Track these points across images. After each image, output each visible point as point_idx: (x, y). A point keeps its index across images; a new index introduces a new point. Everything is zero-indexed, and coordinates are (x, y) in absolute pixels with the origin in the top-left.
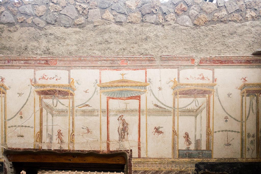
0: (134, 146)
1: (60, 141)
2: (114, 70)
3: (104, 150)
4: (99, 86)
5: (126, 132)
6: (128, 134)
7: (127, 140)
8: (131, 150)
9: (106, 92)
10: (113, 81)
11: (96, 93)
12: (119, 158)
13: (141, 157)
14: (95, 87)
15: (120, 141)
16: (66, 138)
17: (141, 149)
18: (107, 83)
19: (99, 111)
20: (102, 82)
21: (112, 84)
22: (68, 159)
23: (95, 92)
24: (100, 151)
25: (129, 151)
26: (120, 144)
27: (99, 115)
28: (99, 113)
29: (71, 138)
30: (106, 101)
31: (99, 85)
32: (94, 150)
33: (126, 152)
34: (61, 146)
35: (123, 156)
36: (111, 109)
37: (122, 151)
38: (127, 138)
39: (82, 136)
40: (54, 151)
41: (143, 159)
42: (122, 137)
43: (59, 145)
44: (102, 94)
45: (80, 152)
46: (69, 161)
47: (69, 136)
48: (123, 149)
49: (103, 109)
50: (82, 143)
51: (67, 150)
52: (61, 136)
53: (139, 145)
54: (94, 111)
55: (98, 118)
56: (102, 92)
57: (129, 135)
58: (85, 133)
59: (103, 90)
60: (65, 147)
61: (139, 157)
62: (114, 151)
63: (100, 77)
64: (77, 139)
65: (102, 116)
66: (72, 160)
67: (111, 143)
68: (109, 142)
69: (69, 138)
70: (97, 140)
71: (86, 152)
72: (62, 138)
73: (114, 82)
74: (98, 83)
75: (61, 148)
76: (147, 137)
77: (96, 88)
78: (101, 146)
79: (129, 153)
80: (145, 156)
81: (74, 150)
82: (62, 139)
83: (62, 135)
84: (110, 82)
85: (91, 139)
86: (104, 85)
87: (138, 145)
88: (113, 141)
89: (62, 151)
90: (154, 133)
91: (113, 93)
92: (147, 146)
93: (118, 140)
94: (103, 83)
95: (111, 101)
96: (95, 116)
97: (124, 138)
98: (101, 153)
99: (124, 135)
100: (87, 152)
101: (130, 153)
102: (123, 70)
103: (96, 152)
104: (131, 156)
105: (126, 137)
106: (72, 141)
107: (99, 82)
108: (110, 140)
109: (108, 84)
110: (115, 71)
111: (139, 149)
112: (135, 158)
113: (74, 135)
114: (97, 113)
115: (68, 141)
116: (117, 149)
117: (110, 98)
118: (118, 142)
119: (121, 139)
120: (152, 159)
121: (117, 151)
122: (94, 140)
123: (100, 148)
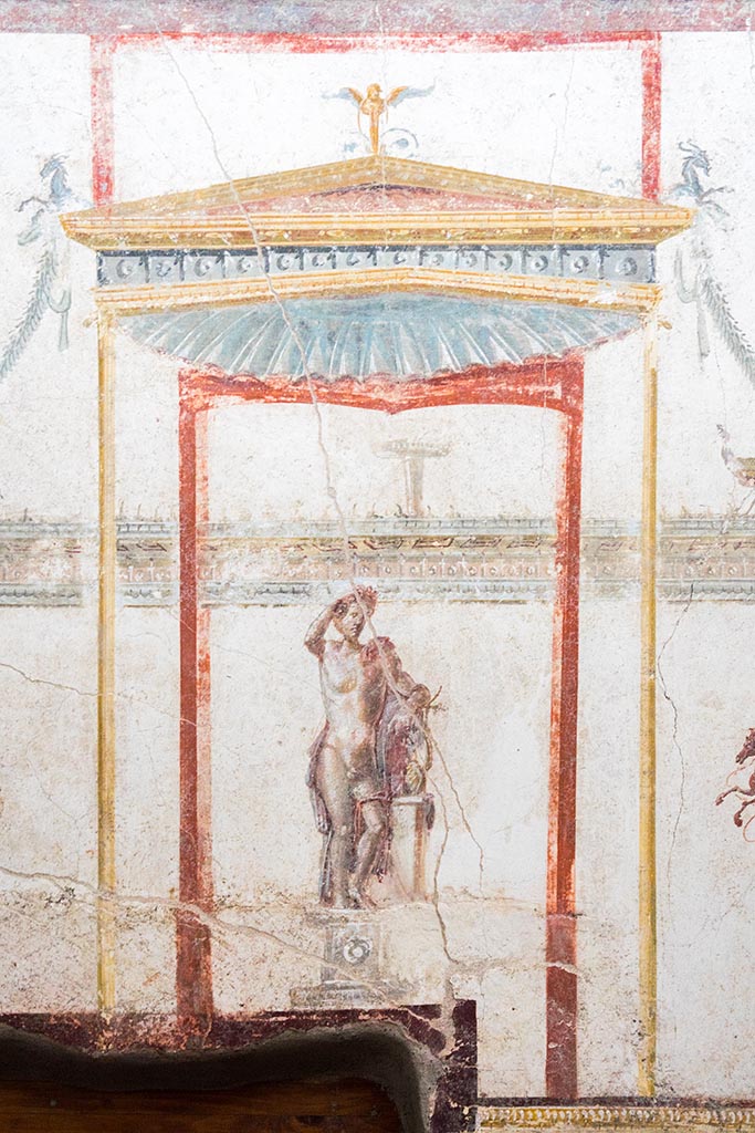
0: (501, 955)
2: (270, 37)
3: (139, 1008)
4: (83, 238)
5: (407, 792)
6: (426, 816)
7: (416, 891)
8: (466, 1014)
9: (174, 309)
10: (250, 182)
11: (49, 321)
12: (316, 1105)
13: (583, 1092)
14: (37, 248)
15: (339, 900)
17: (587, 995)
18: (181, 202)
19: (89, 547)
20: (125, 191)
21: (252, 221)
23: (34, 314)
24: (94, 1023)
25: (444, 1025)
26: (329, 937)
27: (90, 596)
28: (88, 567)
30: (173, 418)
31: (83, 225)
32: (17, 1009)
33: (400, 1031)
35: (369, 1084)
36: (233, 517)
37: (351, 1015)
38: (418, 869)
41: (603, 1113)
42: (363, 849)
44: (120, 341)
48: (370, 996)
49: (131, 515)
53: (560, 945)
54: (23, 546)
55: (73, 630)
56: (125, 313)
57: (437, 833)
59: (135, 287)
61: (562, 1087)
62: (263, 1024)
63: (102, 127)
65: (116, 601)
67: (224, 927)
68: (208, 909)
70: (56, 893)
73: (265, 190)
74: (71, 206)
76: (652, 854)
77: (49, 264)
78: (106, 969)
79: (436, 1041)
80: (632, 1081)
84: (219, 196)
86: (145, 224)
87: (551, 953)
88: (249, 899)
90: (734, 802)
91: (257, 321)
92: (652, 953)
93: (315, 887)
94: (137, 207)
95: (228, 419)
96: (42, 599)
97: (379, 864)
98: (105, 1046)
99: (387, 830)
101: (451, 1046)
102: (379, 39)
103: (45, 1038)
104: (462, 1081)
105: (403, 848)
107: (88, 194)
108: (220, 890)
109: (194, 218)
110: (282, 62)
111: (562, 990)
112: (506, 1102)
114: (58, 570)
116: (292, 993)
117: (219, 384)
118: (313, 920)
119: (353, 879)
120: (707, 1115)
121: (297, 1020)
122: (27, 885)
123: (101, 985)
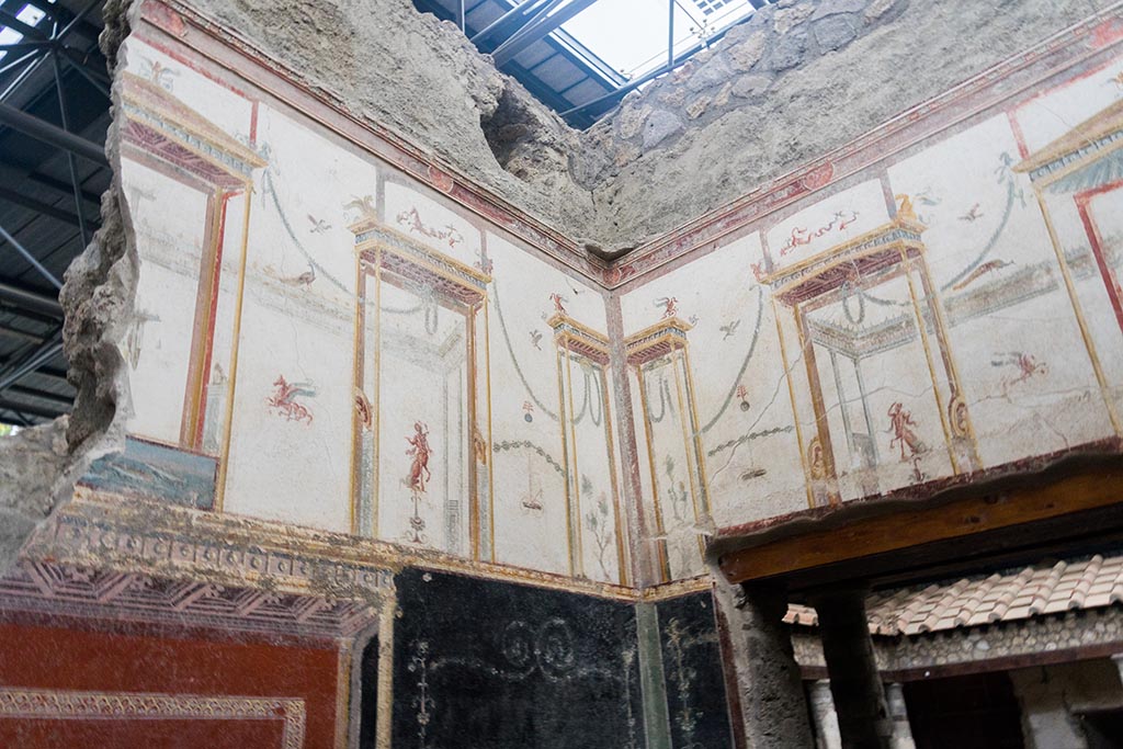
1: (907, 450)
2: (1073, 79)
4: (1022, 171)
9: (1065, 177)
10: (1081, 125)
11: (1017, 201)
14: (1006, 181)
16: (931, 430)
18: (1056, 143)
19: (1056, 268)
20: (1032, 150)
21: (1083, 137)
22: (965, 516)
23: (1010, 202)
27: (1062, 284)
28: (1057, 274)
29: (955, 422)
30: (1076, 212)
31: (1020, 168)
32: (1079, 443)
34: (916, 470)
36: (1112, 233)
39: (1003, 396)
40: (894, 498)
43: (909, 468)
44: (1046, 196)
45: (1011, 472)
46: (972, 525)
47: (941, 414)
49: (1069, 251)
50: (1012, 430)
51: (949, 478)
52: (909, 427)
54: (1029, 277)
55: (1060, 297)
56: (1046, 186)
58: (1013, 383)
59: (1047, 177)
60: (938, 469)
63: (1019, 136)
64: (981, 417)
65: (1073, 281)
66: (983, 519)
69: (944, 425)
70: (1082, 394)
71: (1046, 465)
72: (912, 435)
73: (1090, 124)
74: (1013, 164)
75: (919, 479)
77: (1011, 184)
78: (1115, 417)
81: (982, 471)
82: (915, 438)
83: (910, 420)
84: (1071, 135)
85: (1054, 399)
86: (1044, 156)
89: (925, 488)
91: (1099, 166)
94: (1039, 153)
95: (1099, 205)
96: (1042, 292)
100: (1051, 463)
102: (1116, 59)
103: (1096, 452)
106: (962, 435)
107: (1020, 158)
109: (1062, 147)
110: (1080, 84)
113: (962, 405)
114: (1046, 279)
115: (943, 438)
117: (1090, 193)
122: (1068, 396)
123: (1114, 424)
